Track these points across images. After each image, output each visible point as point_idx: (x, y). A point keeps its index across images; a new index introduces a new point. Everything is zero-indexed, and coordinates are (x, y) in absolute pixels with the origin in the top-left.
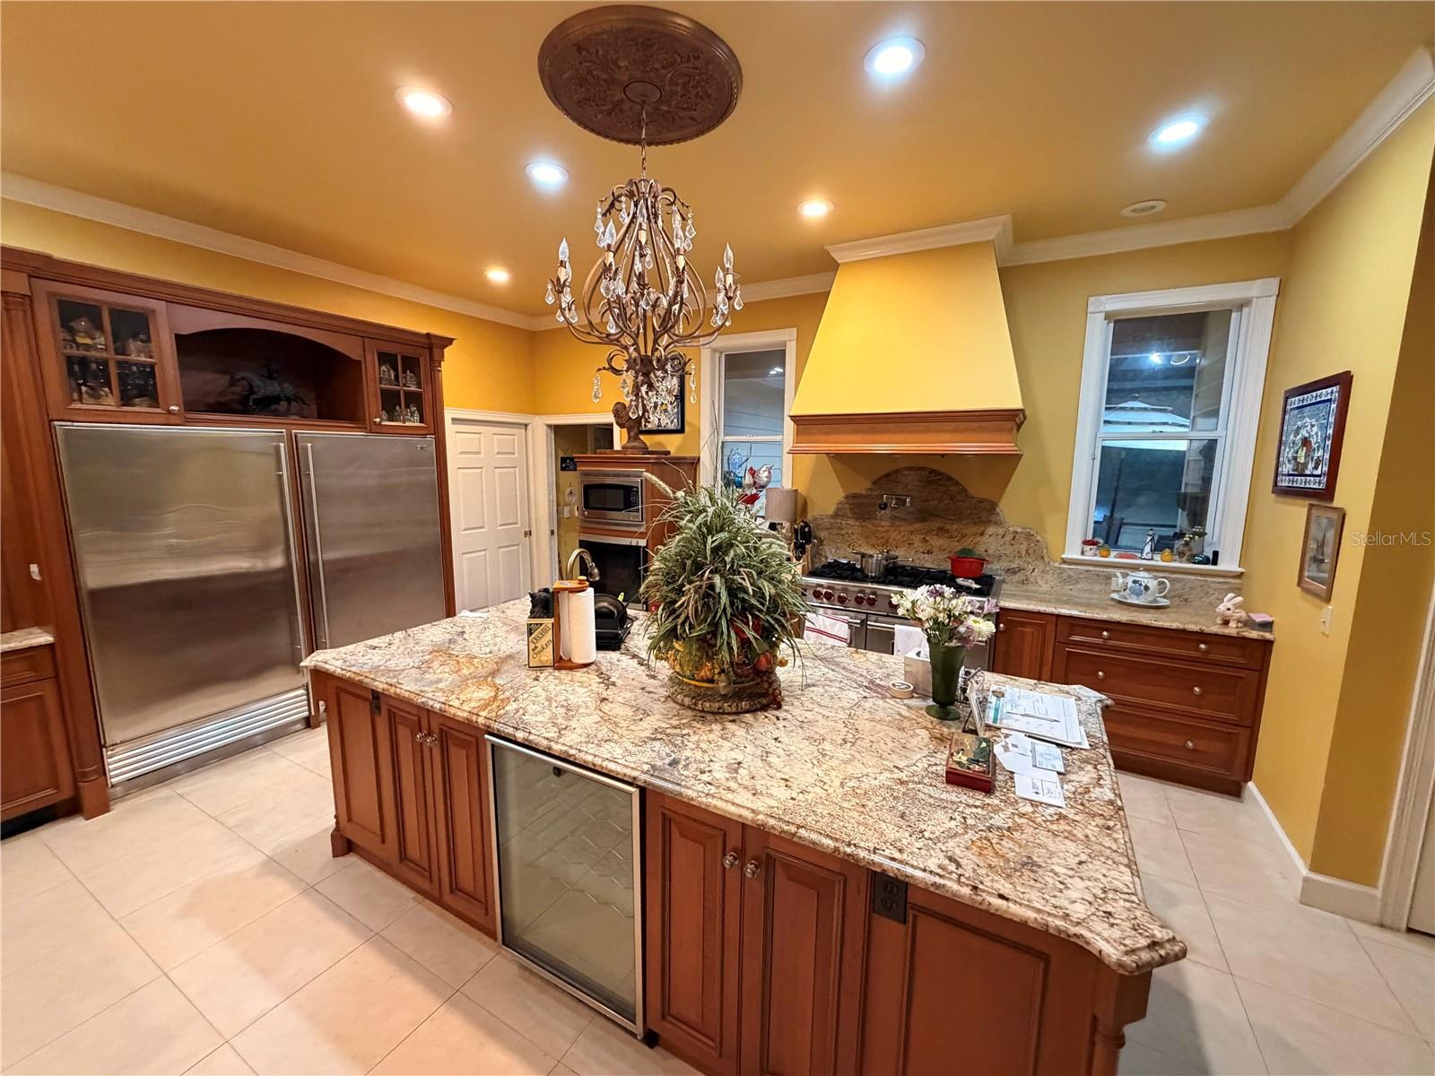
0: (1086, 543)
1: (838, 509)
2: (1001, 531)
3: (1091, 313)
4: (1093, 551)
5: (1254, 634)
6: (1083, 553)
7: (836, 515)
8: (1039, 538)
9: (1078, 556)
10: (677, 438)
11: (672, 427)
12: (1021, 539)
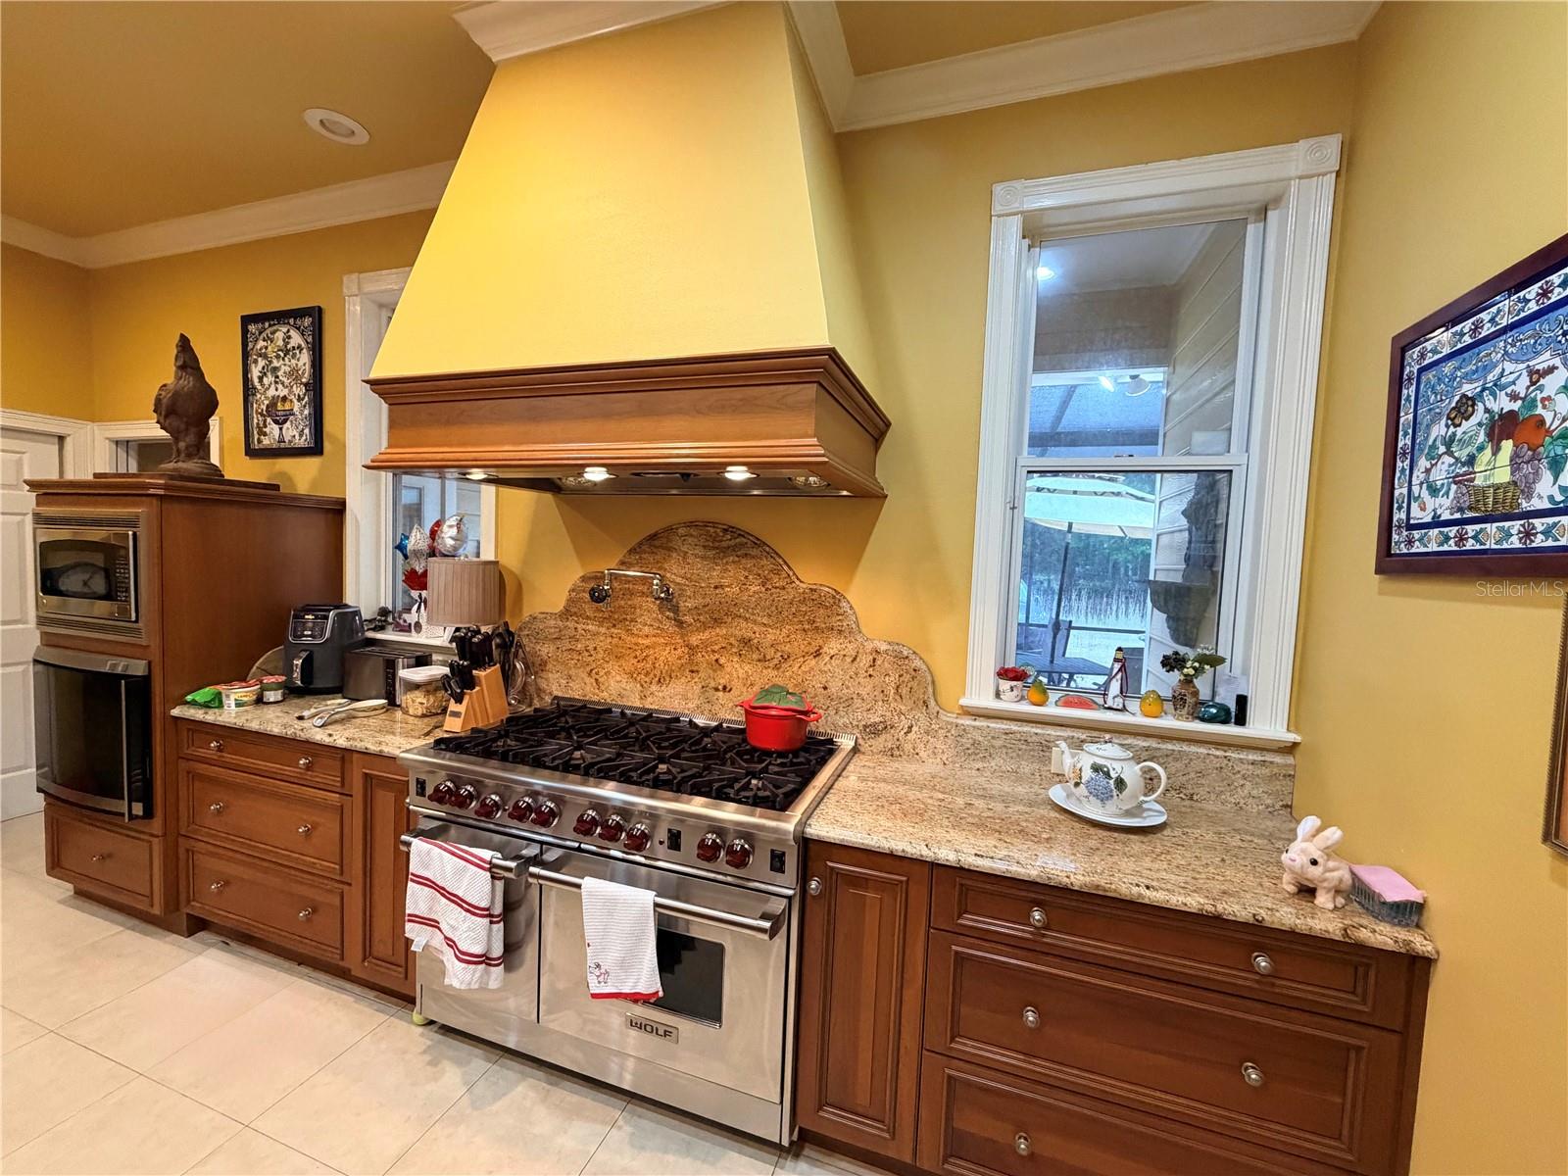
0: (1004, 674)
1: (570, 601)
2: (851, 649)
3: (999, 216)
4: (1015, 692)
5: (1383, 935)
6: (998, 695)
7: (566, 613)
8: (918, 663)
9: (988, 702)
10: (312, 463)
11: (301, 442)
12: (886, 665)
